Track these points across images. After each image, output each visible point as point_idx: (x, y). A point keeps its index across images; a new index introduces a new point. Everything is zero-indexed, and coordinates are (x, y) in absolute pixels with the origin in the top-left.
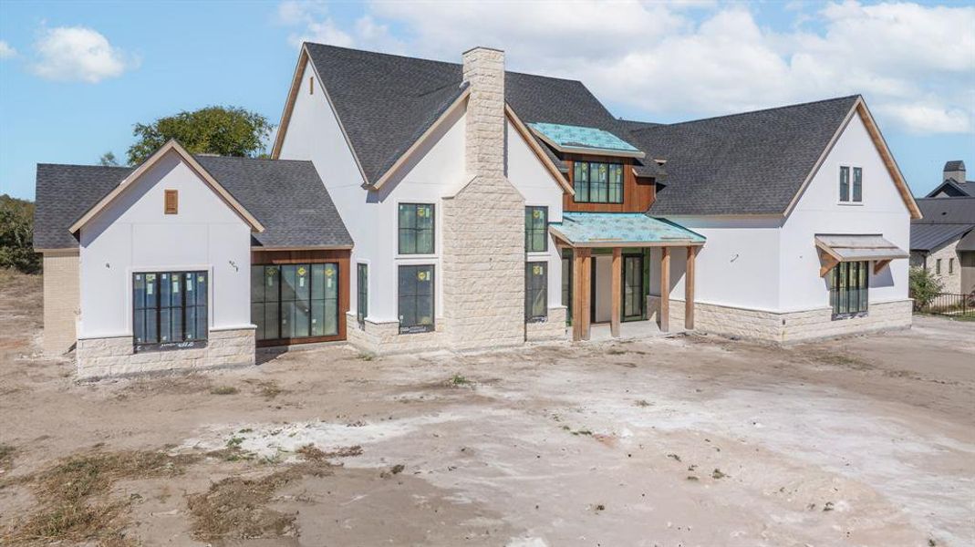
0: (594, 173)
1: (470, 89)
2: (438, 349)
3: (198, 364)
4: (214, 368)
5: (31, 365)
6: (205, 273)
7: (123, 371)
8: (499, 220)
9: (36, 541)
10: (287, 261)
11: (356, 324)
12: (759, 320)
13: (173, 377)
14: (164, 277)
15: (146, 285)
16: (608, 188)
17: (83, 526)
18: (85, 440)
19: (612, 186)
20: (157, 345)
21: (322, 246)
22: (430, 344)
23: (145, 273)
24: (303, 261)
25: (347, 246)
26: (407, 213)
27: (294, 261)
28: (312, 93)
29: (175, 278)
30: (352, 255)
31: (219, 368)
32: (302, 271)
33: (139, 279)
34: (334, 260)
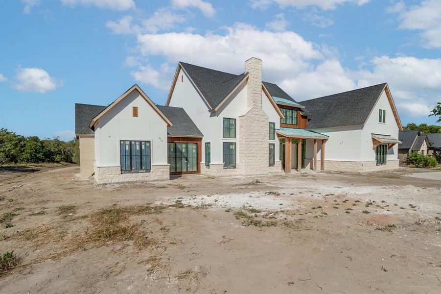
0: (288, 113)
1: (249, 75)
2: (238, 175)
3: (147, 179)
4: (154, 181)
5: (76, 181)
6: (149, 142)
7: (117, 181)
8: (261, 126)
9: (99, 241)
10: (178, 142)
11: (205, 166)
12: (352, 165)
13: (138, 184)
14: (133, 143)
15: (125, 146)
16: (292, 119)
17: (123, 234)
18: (107, 203)
19: (293, 118)
20: (130, 170)
21: (191, 136)
22: (235, 173)
23: (125, 141)
24: (184, 142)
25: (200, 136)
26: (226, 122)
27: (181, 142)
28: (182, 81)
29: (137, 143)
30: (202, 140)
31: (156, 181)
32: (184, 146)
33: (122, 143)
34: (195, 142)
